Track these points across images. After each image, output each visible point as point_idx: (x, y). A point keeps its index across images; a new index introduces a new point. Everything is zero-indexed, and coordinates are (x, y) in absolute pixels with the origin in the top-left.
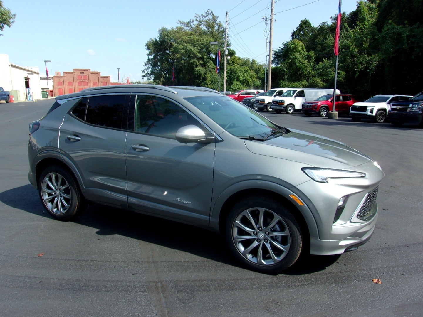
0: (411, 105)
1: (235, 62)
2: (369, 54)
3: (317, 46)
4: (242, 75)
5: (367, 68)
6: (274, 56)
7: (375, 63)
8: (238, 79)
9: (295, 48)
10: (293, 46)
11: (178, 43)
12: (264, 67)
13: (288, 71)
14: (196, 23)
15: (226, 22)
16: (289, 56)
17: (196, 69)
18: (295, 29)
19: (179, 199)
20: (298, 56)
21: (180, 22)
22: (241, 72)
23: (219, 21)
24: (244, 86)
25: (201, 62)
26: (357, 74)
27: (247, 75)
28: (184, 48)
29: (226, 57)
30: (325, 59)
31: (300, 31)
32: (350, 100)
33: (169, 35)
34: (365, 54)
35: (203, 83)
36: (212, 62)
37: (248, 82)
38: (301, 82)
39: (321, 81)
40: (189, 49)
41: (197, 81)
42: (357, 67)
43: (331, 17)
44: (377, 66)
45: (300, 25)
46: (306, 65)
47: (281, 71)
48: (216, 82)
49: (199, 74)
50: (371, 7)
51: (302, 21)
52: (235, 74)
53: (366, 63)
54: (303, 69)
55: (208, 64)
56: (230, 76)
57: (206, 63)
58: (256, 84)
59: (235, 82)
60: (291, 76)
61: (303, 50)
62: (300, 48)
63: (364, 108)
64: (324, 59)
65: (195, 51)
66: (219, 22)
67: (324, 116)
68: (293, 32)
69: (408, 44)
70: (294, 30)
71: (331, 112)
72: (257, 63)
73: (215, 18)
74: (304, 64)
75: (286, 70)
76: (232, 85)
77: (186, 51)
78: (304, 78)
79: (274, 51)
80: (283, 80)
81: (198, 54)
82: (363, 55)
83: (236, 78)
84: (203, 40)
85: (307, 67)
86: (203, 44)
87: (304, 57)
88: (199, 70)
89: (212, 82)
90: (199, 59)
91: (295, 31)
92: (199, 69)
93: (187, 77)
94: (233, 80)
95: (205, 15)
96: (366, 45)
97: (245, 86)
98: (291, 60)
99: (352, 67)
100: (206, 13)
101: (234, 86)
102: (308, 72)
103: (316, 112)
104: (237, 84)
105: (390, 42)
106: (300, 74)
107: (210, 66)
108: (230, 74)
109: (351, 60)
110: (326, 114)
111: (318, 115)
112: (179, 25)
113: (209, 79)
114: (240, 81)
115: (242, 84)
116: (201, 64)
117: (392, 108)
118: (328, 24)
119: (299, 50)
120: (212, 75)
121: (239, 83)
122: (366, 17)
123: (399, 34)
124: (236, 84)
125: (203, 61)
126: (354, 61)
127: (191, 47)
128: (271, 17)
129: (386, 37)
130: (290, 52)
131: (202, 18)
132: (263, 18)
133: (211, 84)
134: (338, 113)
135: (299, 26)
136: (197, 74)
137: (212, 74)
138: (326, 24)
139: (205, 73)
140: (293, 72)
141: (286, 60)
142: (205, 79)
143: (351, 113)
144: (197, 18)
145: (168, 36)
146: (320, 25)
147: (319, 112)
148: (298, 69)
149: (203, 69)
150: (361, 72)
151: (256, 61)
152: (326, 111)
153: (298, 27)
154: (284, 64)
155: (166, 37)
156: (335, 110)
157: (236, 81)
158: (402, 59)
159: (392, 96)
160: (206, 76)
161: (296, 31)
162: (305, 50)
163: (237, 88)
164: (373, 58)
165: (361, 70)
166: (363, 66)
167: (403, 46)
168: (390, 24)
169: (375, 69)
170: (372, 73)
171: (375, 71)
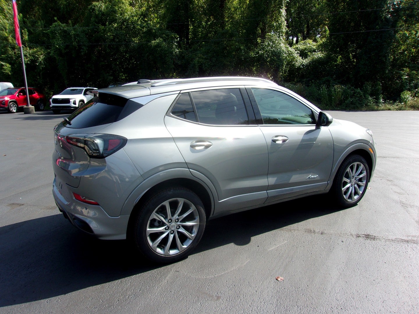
2: (30, 48)
5: (33, 61)
7: (42, 57)
32: (35, 93)
34: (26, 47)
53: (31, 56)
63: (67, 101)
67: (15, 111)
69: (76, 42)
71: (26, 106)
96: (26, 38)
99: (16, 59)
103: (5, 108)
105: (60, 38)
109: (12, 52)
110: (16, 109)
111: (7, 111)
123: (66, 32)
126: (15, 53)
129: (56, 33)
134: (34, 108)
143: (53, 106)
147: (9, 108)
152: (15, 106)
156: (30, 104)
158: (73, 55)
159: (84, 89)
164: (37, 52)
165: (28, 63)
166: (28, 59)
167: (72, 43)
168: (55, 21)
169: (44, 63)
170: (43, 66)
171: (45, 65)
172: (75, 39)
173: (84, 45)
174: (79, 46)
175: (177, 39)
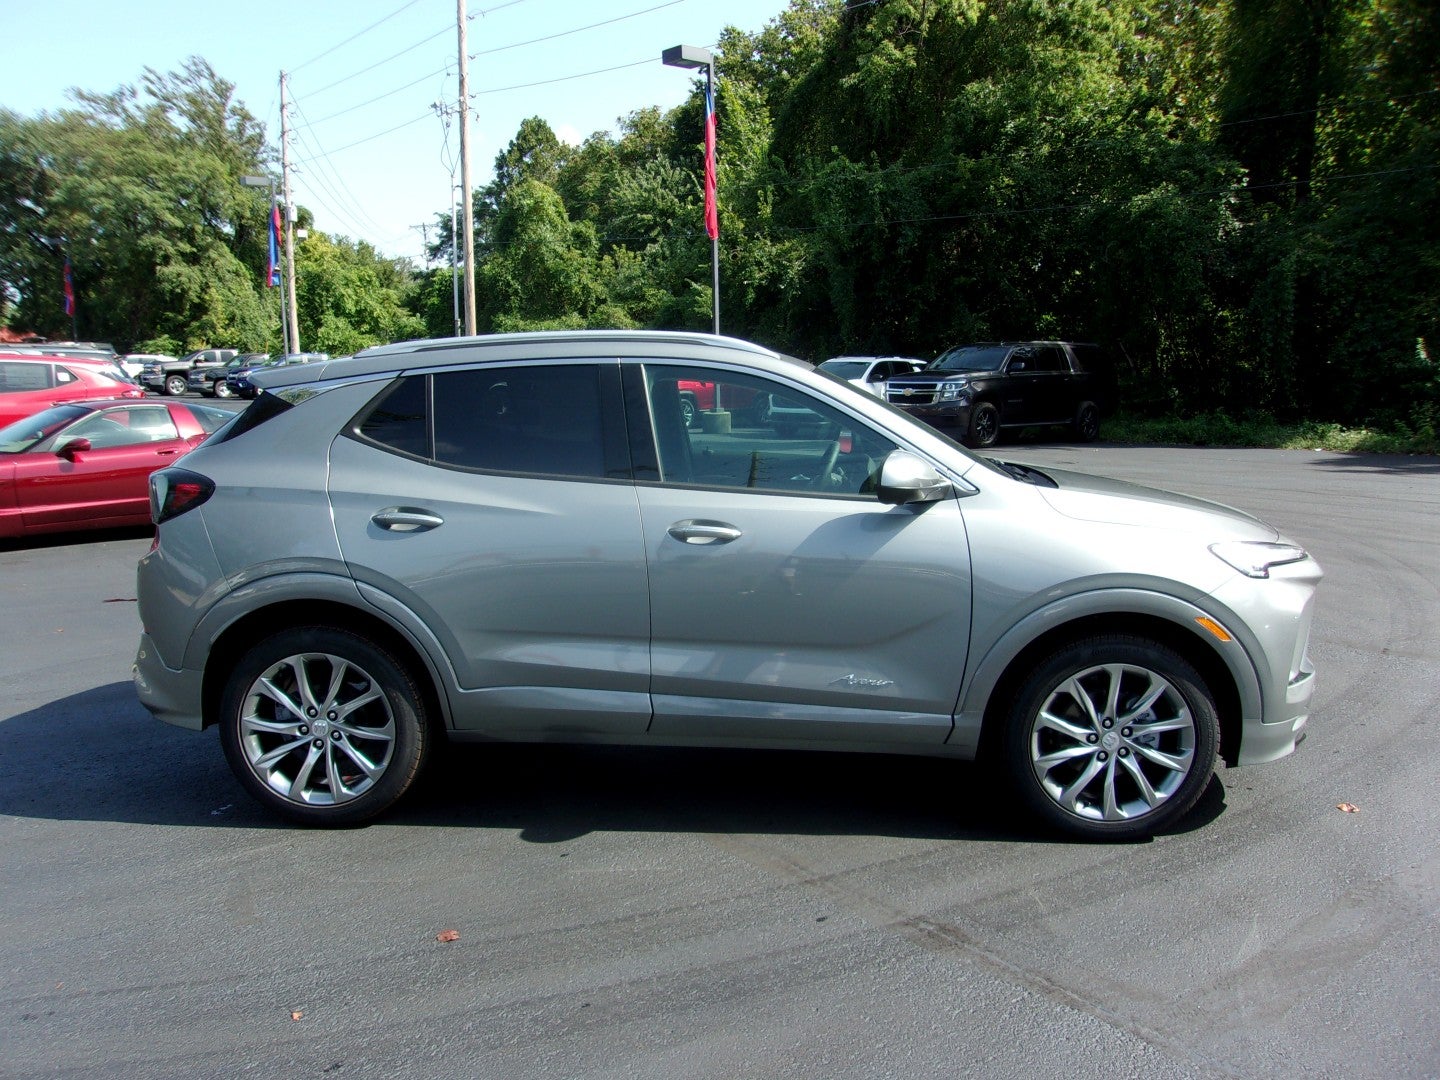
0: (940, 385)
1: (311, 249)
2: (775, 239)
3: (586, 206)
4: (354, 297)
5: (775, 278)
6: (439, 231)
7: (797, 265)
8: (339, 310)
9: (537, 208)
10: (528, 202)
11: (81, 173)
12: (398, 268)
13: (521, 284)
14: (146, 100)
15: (282, 110)
16: (518, 235)
17: (167, 270)
18: (506, 148)
19: (851, 677)
20: (549, 236)
21: (81, 96)
22: (347, 285)
23: (240, 102)
24: (363, 333)
25: (187, 248)
26: (751, 295)
27: (371, 297)
28: (110, 192)
29: (291, 230)
30: (619, 246)
31: (522, 152)
33: (32, 140)
34: (765, 238)
35: (195, 324)
36: (226, 249)
37: (376, 321)
38: (563, 318)
39: (625, 315)
40: (131, 196)
41: (171, 315)
42: (748, 274)
43: (619, 119)
44: (805, 274)
45: (522, 136)
46: (575, 263)
47: (498, 281)
48: (247, 320)
49: (178, 290)
50: (750, 99)
51: (525, 123)
52: (328, 290)
53: (772, 263)
54: (568, 277)
55: (213, 254)
56: (308, 300)
57: (204, 249)
58: (405, 326)
59: (329, 318)
60: (531, 299)
61: (560, 214)
62: (551, 210)
64: (615, 247)
65: (155, 205)
66: (238, 105)
68: (498, 155)
69: (886, 215)
70: (501, 151)
71: (711, 411)
72: (376, 253)
73: (223, 90)
74: (569, 263)
75: (513, 279)
76: (321, 331)
77: (117, 205)
78: (571, 304)
79: (441, 216)
80: (507, 312)
81: (169, 216)
82: (758, 238)
83: (332, 307)
84: (186, 164)
85: (578, 270)
86: (183, 180)
87: (564, 240)
88: (179, 275)
89: (232, 319)
90: (171, 233)
91: (505, 152)
92: (176, 272)
93: (124, 301)
94: (323, 312)
95: (184, 74)
96: (766, 211)
97: (366, 333)
98: (527, 247)
99: (735, 274)
100: (187, 68)
101: (329, 334)
102: (583, 288)
104: (337, 327)
105: (841, 208)
106: (559, 294)
107: (220, 262)
108: (309, 291)
109: (728, 254)
112: (75, 106)
113: (220, 307)
114: (348, 316)
115: (356, 325)
116: (183, 254)
117: (890, 395)
118: (613, 139)
119: (547, 216)
120: (231, 295)
121: (342, 322)
122: (742, 129)
123: (859, 187)
124: (334, 327)
125: (191, 241)
126: (735, 257)
127: (136, 189)
128: (461, 103)
129: (830, 192)
130: (520, 223)
131: (172, 86)
132: (435, 106)
133: (228, 325)
134: (730, 416)
135: (518, 139)
136: (172, 292)
137: (230, 290)
138: (607, 139)
139: (205, 288)
140: (537, 285)
141: (509, 248)
142: (200, 309)
144: (152, 82)
145: (24, 142)
146: (587, 141)
148: (551, 276)
149: (192, 274)
150: (759, 289)
151: (373, 249)
152: (690, 409)
153: (515, 142)
154: (506, 259)
155: (19, 147)
156: (722, 407)
157: (332, 317)
158: (873, 258)
159: (874, 361)
160: (207, 297)
161: (510, 152)
162: (566, 216)
163: (338, 338)
164: (790, 250)
165: (761, 285)
166: (765, 273)
167: (873, 219)
168: (835, 157)
169: (801, 282)
170: (794, 293)
171: (801, 289)
172: (884, 204)
173: (911, 224)
174: (893, 227)
175: (1239, 181)
